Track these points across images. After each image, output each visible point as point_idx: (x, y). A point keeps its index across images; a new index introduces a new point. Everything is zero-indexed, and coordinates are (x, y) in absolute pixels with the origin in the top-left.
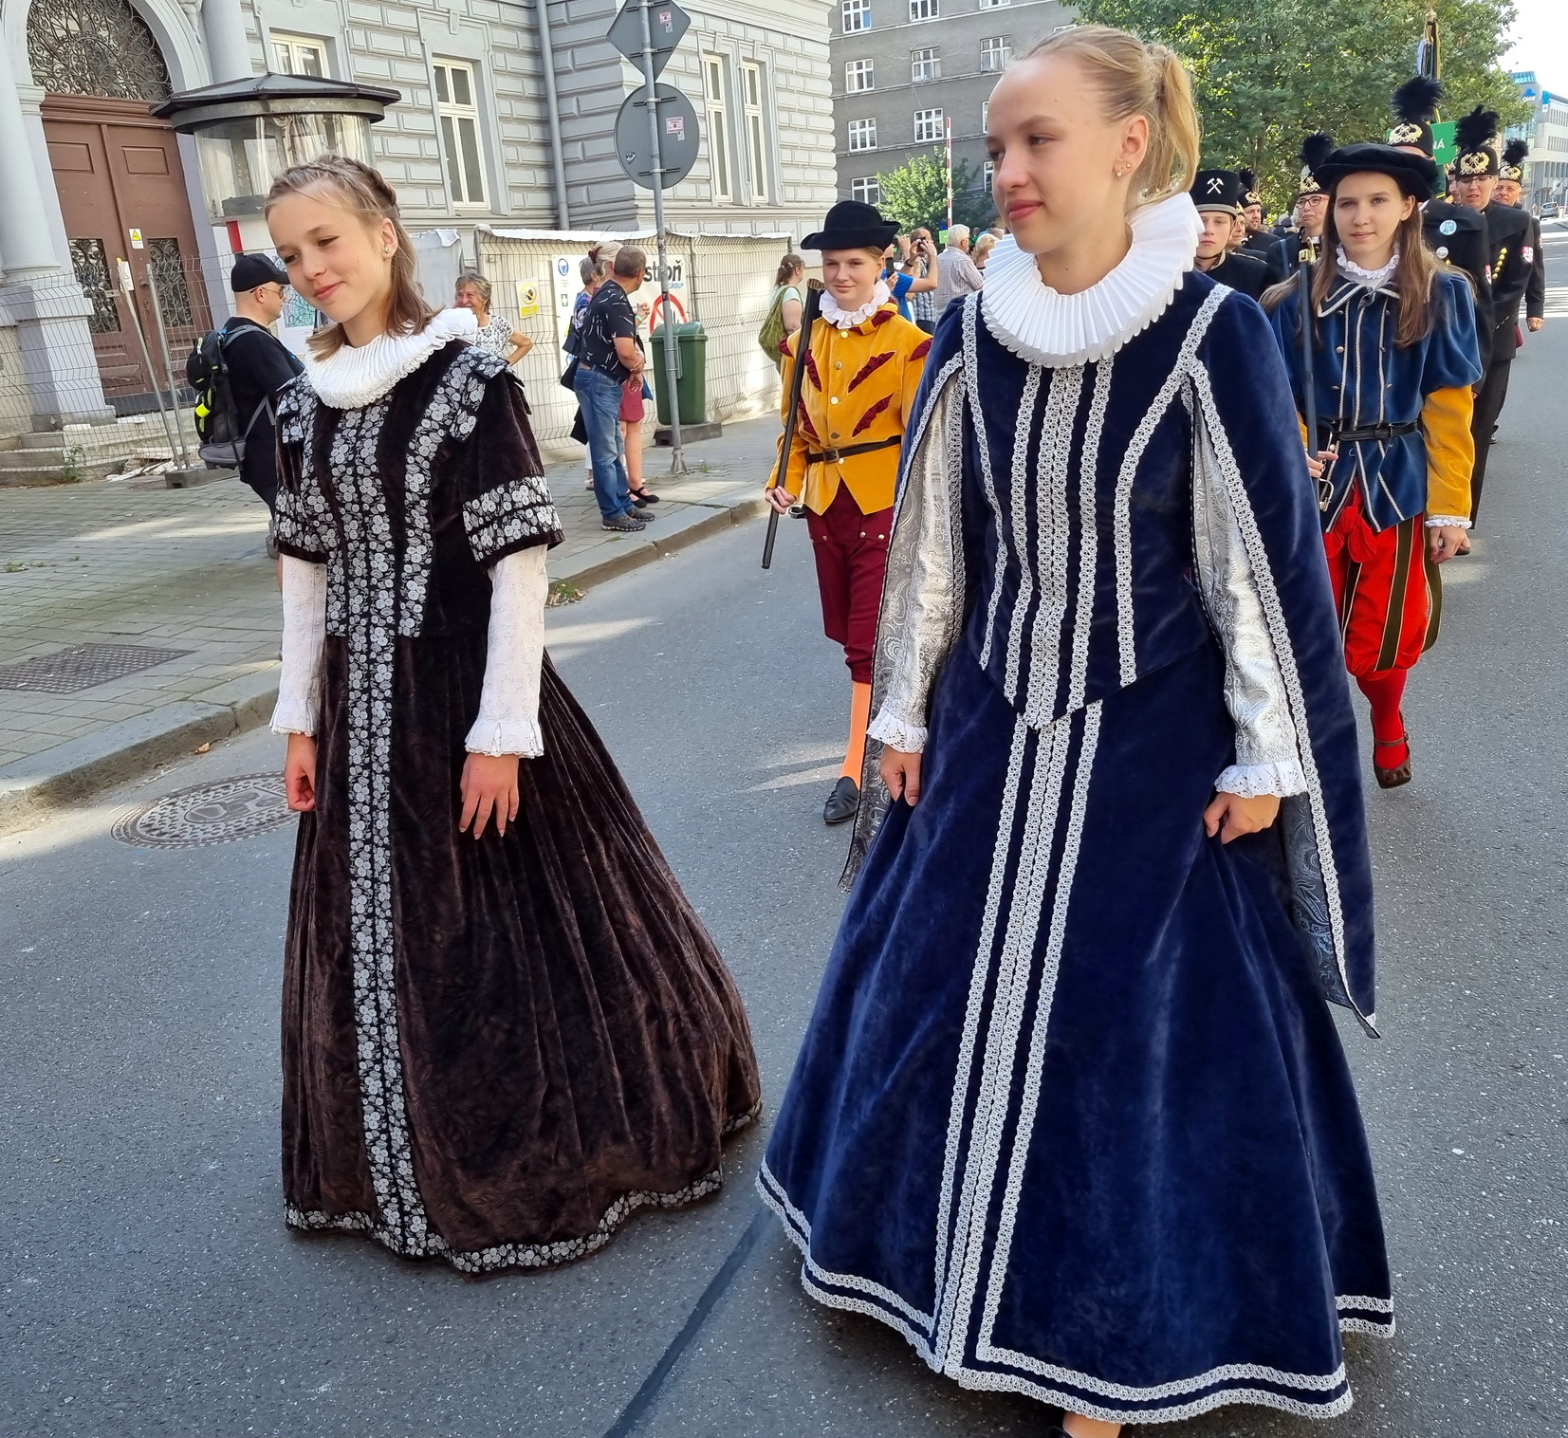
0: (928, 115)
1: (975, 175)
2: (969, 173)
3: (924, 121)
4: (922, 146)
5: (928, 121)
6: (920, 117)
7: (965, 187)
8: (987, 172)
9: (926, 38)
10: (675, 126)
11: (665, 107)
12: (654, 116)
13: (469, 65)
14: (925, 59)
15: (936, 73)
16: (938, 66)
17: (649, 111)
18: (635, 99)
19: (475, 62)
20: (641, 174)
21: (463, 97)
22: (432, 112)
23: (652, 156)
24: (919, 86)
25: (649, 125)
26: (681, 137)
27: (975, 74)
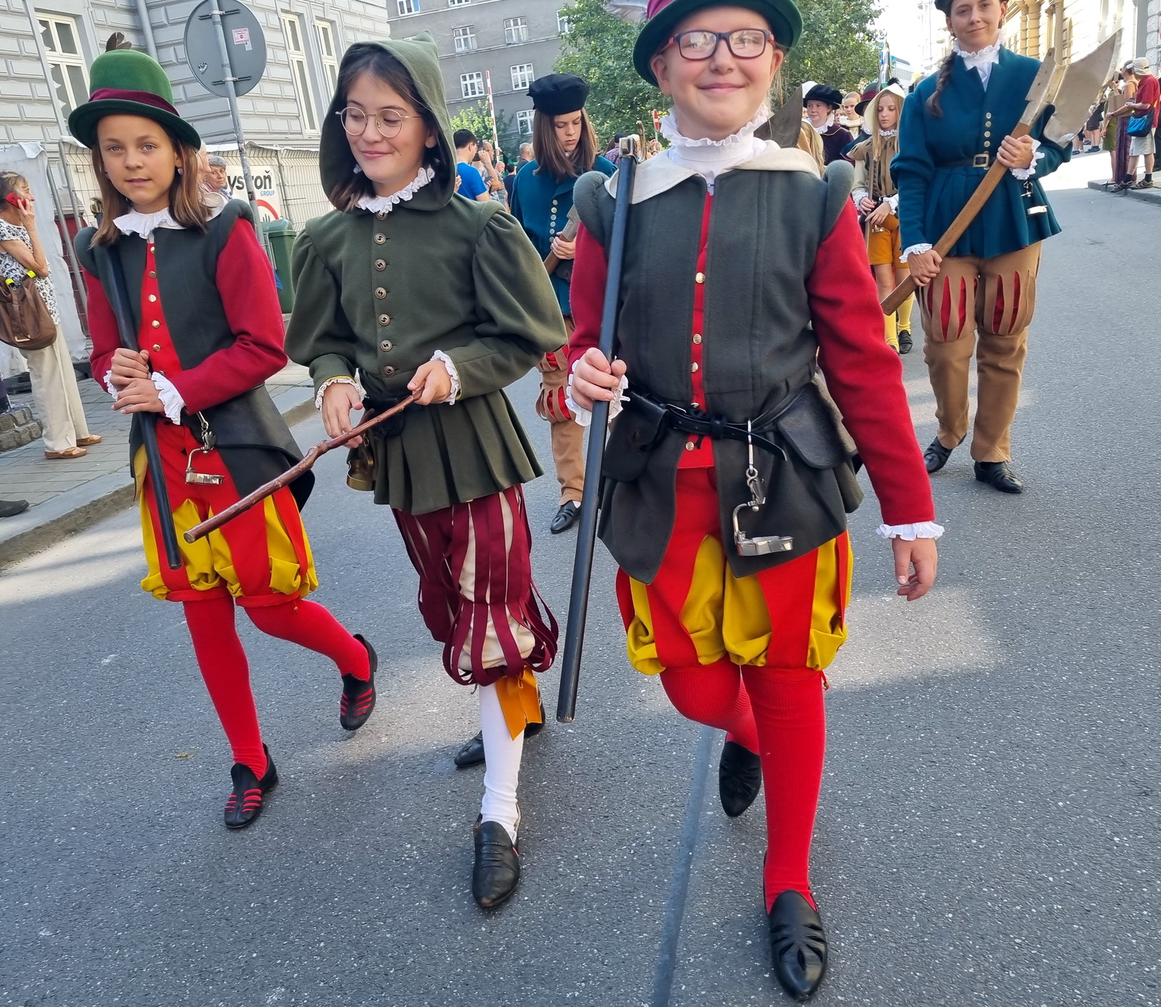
0: (471, 77)
1: (510, 121)
2: (506, 120)
3: (468, 82)
4: (469, 101)
5: (472, 81)
6: (465, 78)
7: (504, 130)
8: (519, 119)
9: (463, 19)
10: (242, 37)
11: (230, 19)
12: (220, 28)
13: (72, 20)
14: (464, 35)
15: (473, 45)
16: (474, 40)
17: (214, 23)
18: (201, 12)
19: (76, 17)
20: (215, 83)
21: (68, 47)
22: (39, 59)
23: (223, 66)
24: (462, 55)
25: (216, 36)
26: (249, 47)
27: (502, 46)
